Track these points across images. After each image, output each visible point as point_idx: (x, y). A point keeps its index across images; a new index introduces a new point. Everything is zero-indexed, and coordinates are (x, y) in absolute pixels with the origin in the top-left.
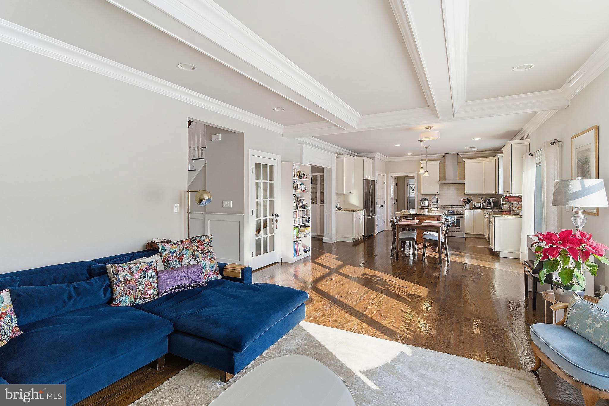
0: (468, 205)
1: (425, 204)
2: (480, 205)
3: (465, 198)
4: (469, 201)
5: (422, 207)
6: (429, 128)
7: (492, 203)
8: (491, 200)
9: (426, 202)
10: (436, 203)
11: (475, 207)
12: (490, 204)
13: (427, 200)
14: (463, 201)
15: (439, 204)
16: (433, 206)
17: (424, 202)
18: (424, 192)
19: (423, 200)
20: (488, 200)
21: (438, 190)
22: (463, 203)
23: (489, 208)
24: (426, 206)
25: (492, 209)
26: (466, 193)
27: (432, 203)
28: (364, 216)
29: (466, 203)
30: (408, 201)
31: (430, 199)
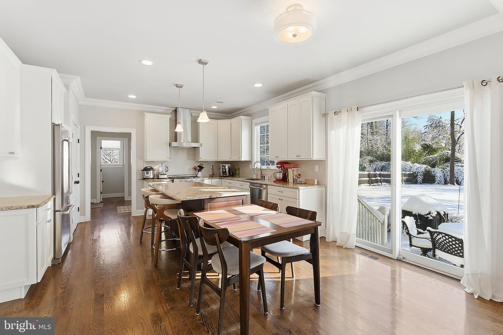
0: (200, 174)
1: (151, 174)
3: (197, 165)
4: (201, 168)
7: (227, 170)
8: (227, 167)
13: (152, 168)
14: (195, 168)
17: (149, 173)
18: (148, 158)
19: (146, 169)
20: (224, 167)
21: (169, 155)
22: (195, 171)
23: (224, 177)
24: (152, 177)
25: (228, 176)
26: (200, 159)
27: (160, 173)
28: (55, 211)
29: (198, 172)
30: (101, 171)
31: (155, 167)
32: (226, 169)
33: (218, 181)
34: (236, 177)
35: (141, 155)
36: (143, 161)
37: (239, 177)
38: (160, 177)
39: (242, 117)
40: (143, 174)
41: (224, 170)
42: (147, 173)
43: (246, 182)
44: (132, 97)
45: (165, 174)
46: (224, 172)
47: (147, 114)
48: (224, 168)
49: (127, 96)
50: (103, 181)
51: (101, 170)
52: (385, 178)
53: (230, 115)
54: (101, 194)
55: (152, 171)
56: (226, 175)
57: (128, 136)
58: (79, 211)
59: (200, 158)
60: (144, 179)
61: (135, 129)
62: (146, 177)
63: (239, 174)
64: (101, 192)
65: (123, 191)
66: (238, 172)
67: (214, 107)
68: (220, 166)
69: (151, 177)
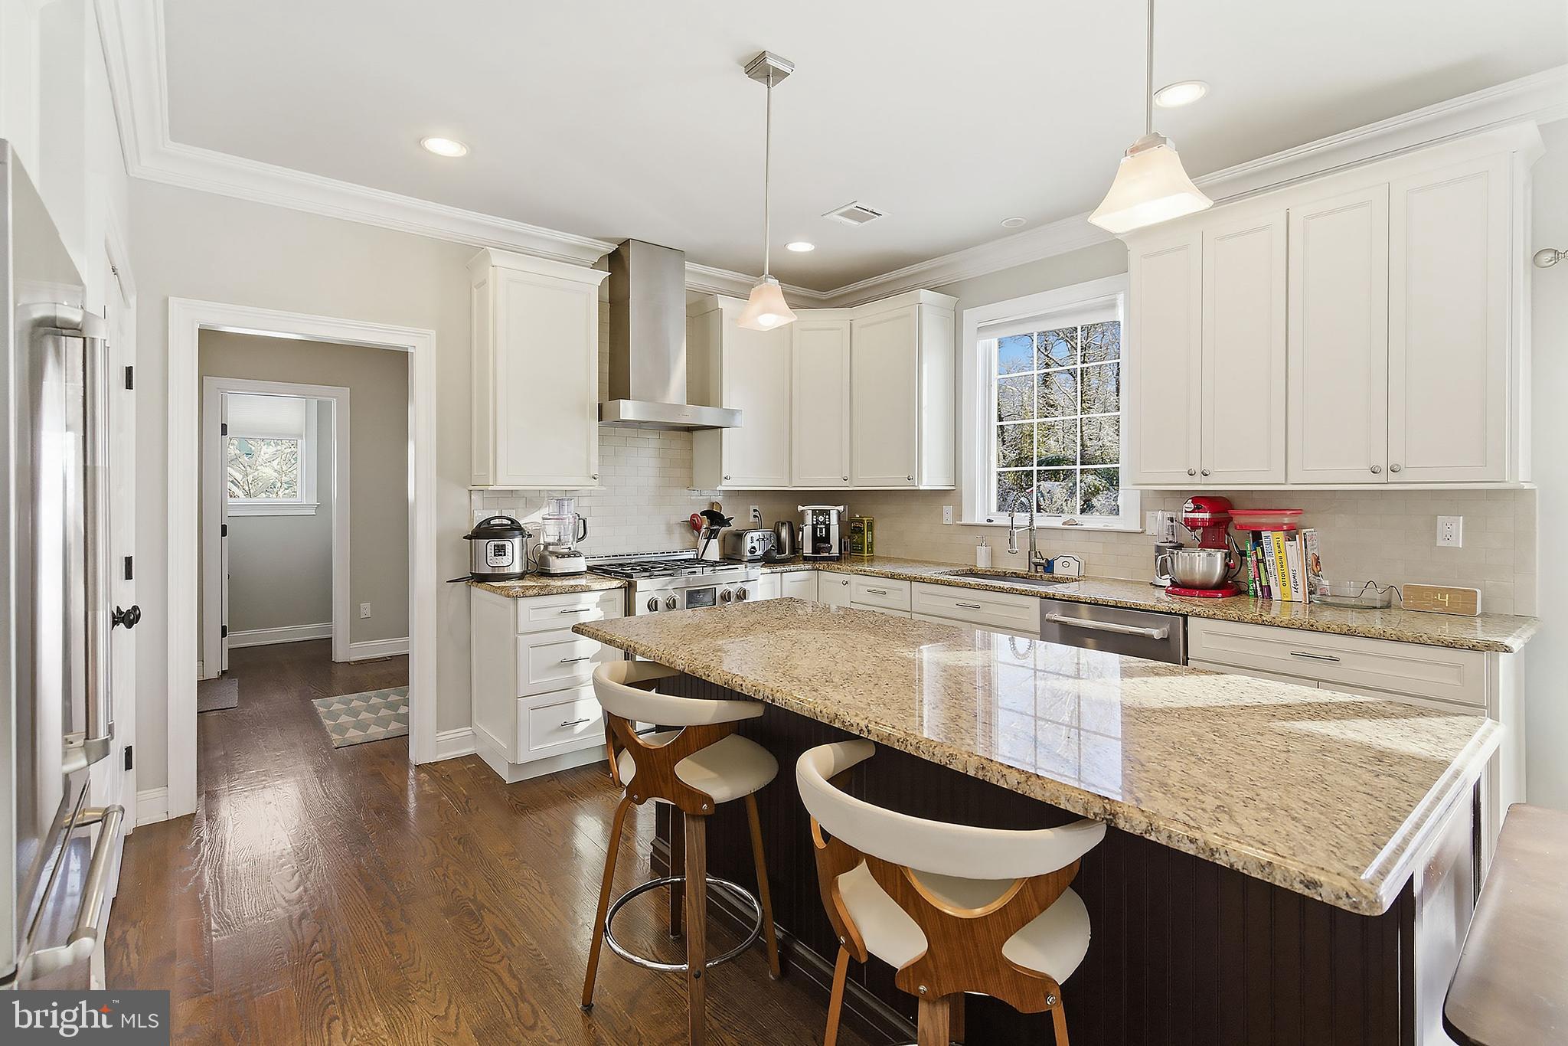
1: (515, 556)
8: (833, 517)
9: (517, 544)
10: (572, 547)
12: (828, 537)
13: (517, 528)
14: (694, 524)
17: (508, 546)
19: (484, 531)
20: (821, 519)
21: (595, 459)
22: (692, 537)
24: (517, 568)
25: (838, 559)
26: (725, 482)
27: (551, 548)
29: (709, 539)
30: (224, 532)
31: (526, 521)
32: (828, 528)
33: (808, 580)
34: (861, 560)
35: (460, 461)
36: (467, 493)
37: (871, 560)
38: (557, 565)
39: (924, 295)
40: (476, 557)
41: (821, 532)
42: (500, 551)
43: (949, 584)
44: (444, 146)
45: (576, 554)
47: (497, 258)
48: (821, 523)
49: (419, 142)
50: (230, 579)
51: (224, 528)
53: (824, 295)
55: (517, 541)
56: (829, 551)
58: (128, 766)
59: (724, 475)
60: (481, 579)
61: (433, 333)
62: (488, 571)
63: (871, 545)
64: (224, 629)
65: (327, 615)
66: (867, 537)
67: (801, 247)
68: (802, 515)
69: (514, 568)
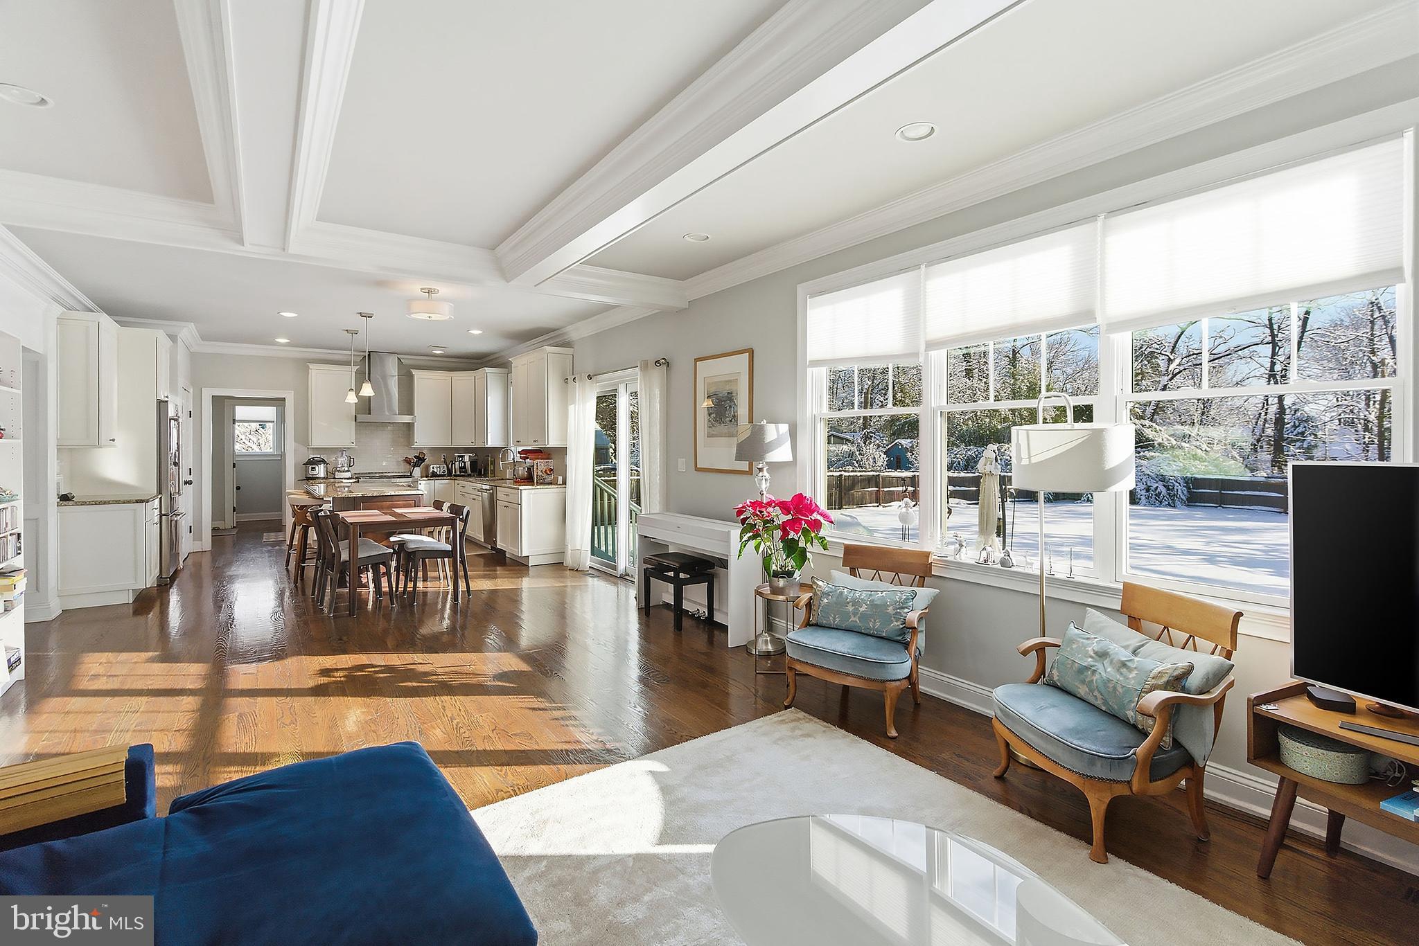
0: (417, 471)
1: (320, 471)
2: (444, 468)
3: (411, 455)
4: (420, 460)
5: (308, 479)
6: (430, 291)
7: (468, 464)
8: (467, 458)
9: (322, 467)
10: (346, 469)
11: (434, 475)
12: (465, 467)
13: (323, 461)
14: (408, 461)
15: (355, 470)
16: (338, 475)
17: (317, 468)
18: (317, 442)
19: (312, 463)
20: (461, 459)
21: (354, 437)
22: (408, 466)
23: (463, 476)
25: (469, 476)
26: (415, 444)
27: (338, 469)
28: (161, 515)
29: (414, 467)
30: (234, 467)
31: (330, 459)
32: (465, 463)
35: (303, 436)
36: (307, 448)
37: (485, 476)
39: (488, 369)
40: (307, 471)
41: (462, 464)
42: (313, 469)
44: (283, 340)
46: (463, 468)
47: (311, 366)
48: (462, 461)
49: (273, 339)
50: (238, 488)
51: (234, 464)
52: (958, 488)
54: (234, 511)
56: (466, 472)
57: (279, 402)
58: (191, 532)
59: (415, 441)
61: (292, 392)
62: (311, 476)
64: (234, 508)
66: (483, 467)
68: (456, 457)
69: (321, 475)
